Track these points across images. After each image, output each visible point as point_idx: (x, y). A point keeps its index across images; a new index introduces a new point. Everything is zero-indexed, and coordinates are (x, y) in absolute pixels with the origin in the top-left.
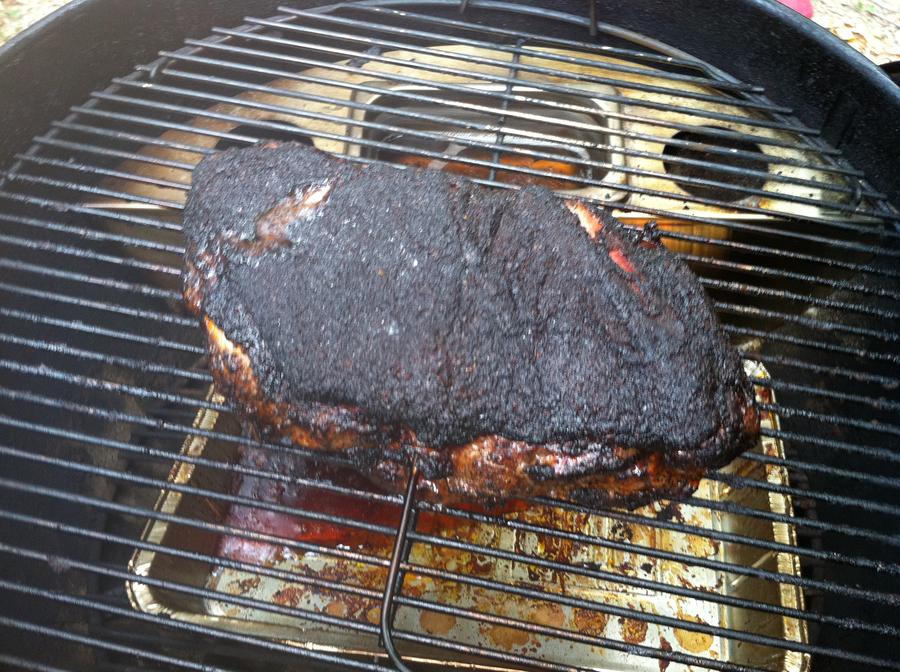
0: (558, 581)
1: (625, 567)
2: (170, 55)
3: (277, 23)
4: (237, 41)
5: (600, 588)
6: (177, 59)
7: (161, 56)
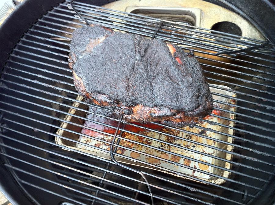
0: (169, 148)
1: (188, 146)
5: (180, 151)
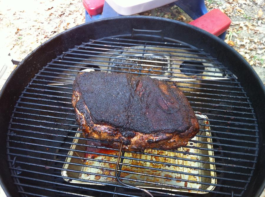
2: (65, 53)
3: (90, 43)
4: (80, 48)
6: (67, 54)
7: (63, 53)
